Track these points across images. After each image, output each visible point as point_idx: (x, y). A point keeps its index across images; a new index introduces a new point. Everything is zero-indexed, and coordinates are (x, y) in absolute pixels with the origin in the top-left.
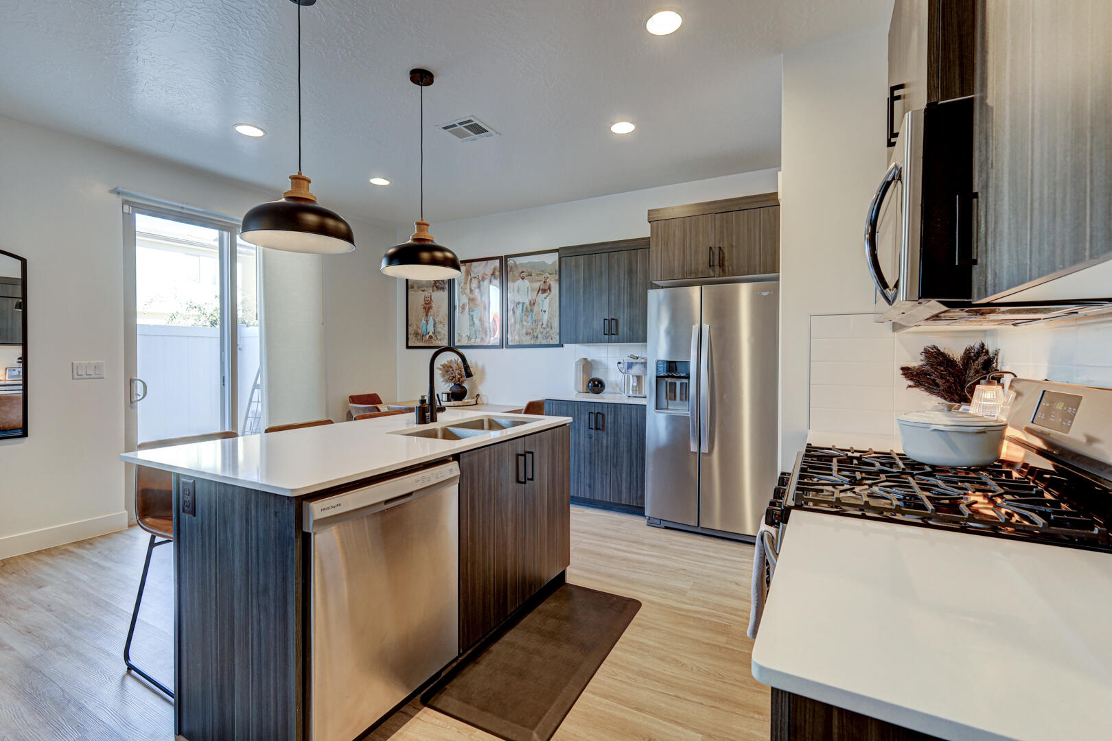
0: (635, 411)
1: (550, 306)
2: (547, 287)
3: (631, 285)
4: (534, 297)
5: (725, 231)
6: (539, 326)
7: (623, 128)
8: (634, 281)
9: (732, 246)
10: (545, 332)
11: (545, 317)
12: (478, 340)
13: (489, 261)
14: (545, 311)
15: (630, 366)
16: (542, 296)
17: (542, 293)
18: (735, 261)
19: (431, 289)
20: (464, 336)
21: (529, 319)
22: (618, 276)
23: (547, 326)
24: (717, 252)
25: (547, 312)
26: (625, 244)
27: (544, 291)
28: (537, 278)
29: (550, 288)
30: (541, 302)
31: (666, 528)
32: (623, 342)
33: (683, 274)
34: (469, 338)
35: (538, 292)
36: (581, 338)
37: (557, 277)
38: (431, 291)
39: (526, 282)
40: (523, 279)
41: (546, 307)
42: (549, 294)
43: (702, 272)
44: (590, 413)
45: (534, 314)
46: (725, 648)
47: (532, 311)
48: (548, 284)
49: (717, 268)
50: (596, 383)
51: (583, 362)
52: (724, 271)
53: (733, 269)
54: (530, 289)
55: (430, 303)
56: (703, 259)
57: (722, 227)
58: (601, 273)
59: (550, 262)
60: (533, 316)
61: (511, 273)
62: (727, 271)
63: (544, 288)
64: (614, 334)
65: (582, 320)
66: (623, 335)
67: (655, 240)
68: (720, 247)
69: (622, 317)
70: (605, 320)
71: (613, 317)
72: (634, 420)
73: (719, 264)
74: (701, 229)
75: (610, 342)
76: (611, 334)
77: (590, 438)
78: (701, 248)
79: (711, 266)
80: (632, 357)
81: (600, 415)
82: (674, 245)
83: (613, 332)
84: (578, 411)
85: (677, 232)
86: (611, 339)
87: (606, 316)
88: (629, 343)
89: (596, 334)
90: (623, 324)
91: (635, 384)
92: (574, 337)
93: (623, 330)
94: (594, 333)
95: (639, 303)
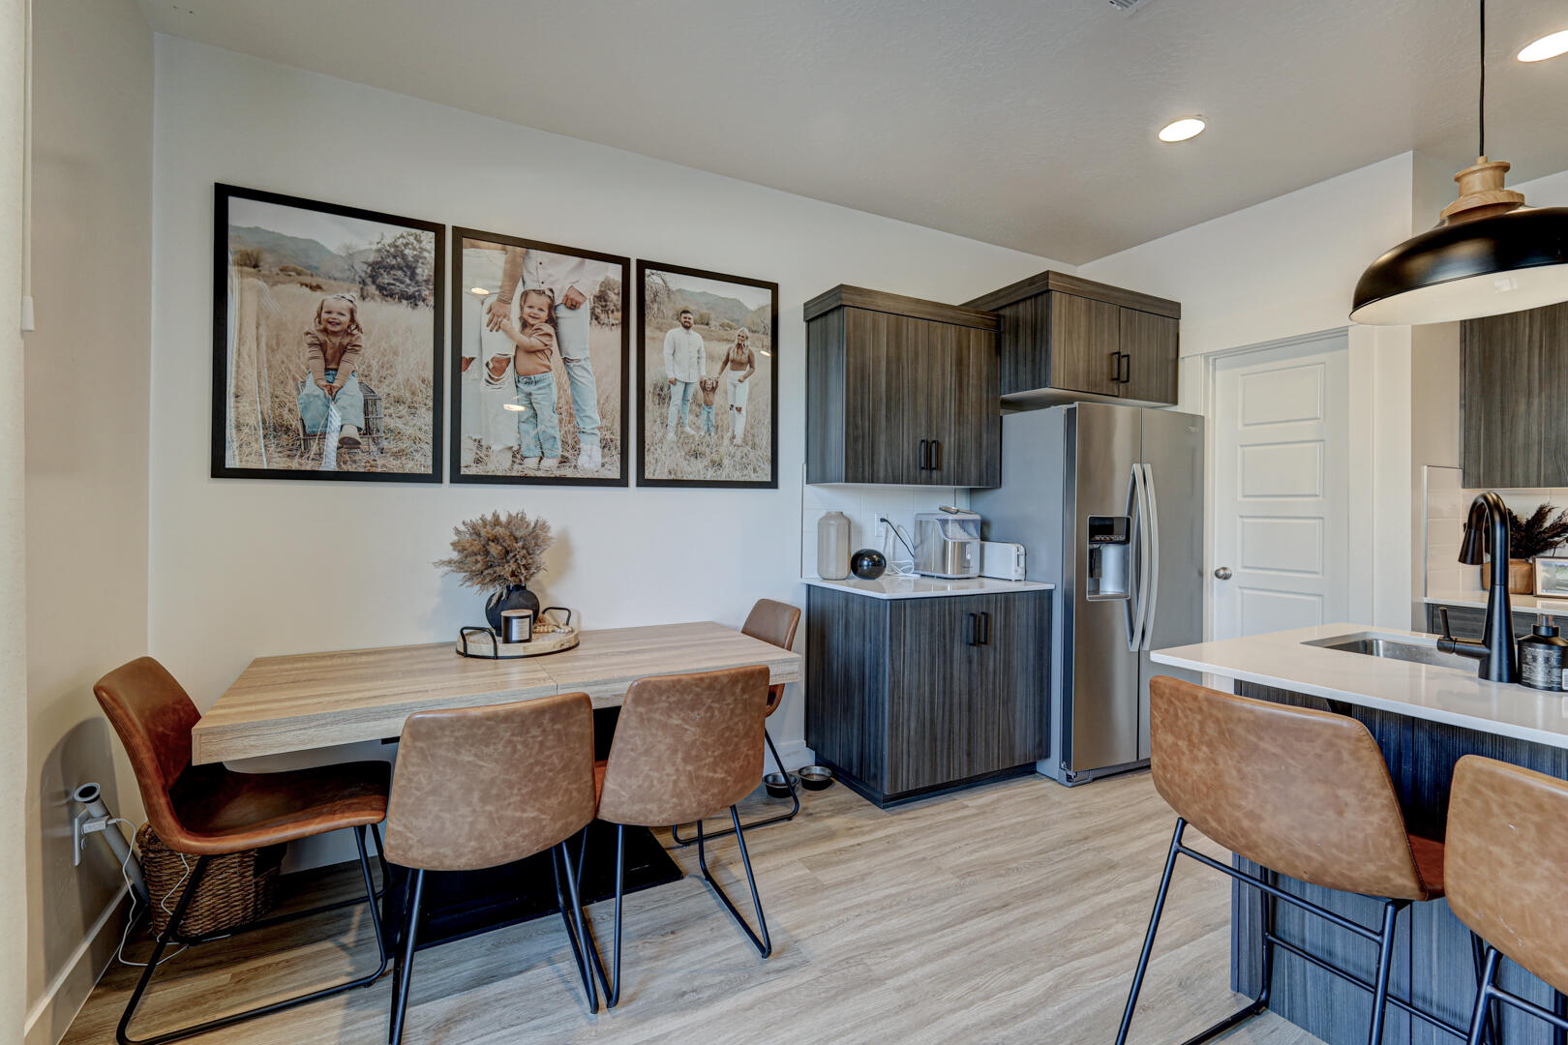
1: (750, 398)
2: (744, 358)
4: (715, 375)
5: (1129, 334)
6: (726, 442)
8: (965, 381)
9: (1135, 358)
10: (739, 455)
11: (740, 424)
12: (548, 463)
13: (587, 260)
14: (739, 410)
16: (732, 376)
17: (732, 369)
18: (1136, 378)
19: (357, 287)
20: (496, 448)
21: (702, 421)
22: (943, 366)
23: (745, 441)
25: (744, 411)
26: (951, 313)
27: (737, 365)
28: (722, 333)
29: (750, 361)
30: (730, 388)
31: (1096, 779)
33: (1087, 385)
34: (517, 455)
35: (725, 363)
36: (882, 474)
37: (768, 341)
38: (354, 294)
39: (695, 337)
40: (687, 328)
41: (742, 401)
42: (750, 374)
43: (1106, 387)
44: (970, 615)
45: (713, 412)
47: (709, 404)
48: (747, 352)
53: (1134, 389)
54: (704, 355)
55: (347, 333)
56: (1107, 368)
57: (1126, 327)
58: (917, 356)
59: (752, 306)
60: (712, 417)
61: (655, 306)
62: (1130, 390)
63: (738, 358)
64: (935, 469)
65: (883, 438)
66: (949, 471)
67: (1057, 321)
68: (1128, 356)
69: (947, 440)
70: (923, 441)
71: (934, 438)
72: (1031, 618)
73: (1125, 379)
74: (1106, 322)
75: (929, 482)
76: (931, 469)
77: (970, 662)
78: (1107, 351)
79: (1113, 379)
80: (946, 510)
81: (983, 617)
82: (1079, 337)
83: (933, 466)
84: (950, 614)
85: (1082, 318)
86: (931, 477)
87: (923, 435)
88: (957, 485)
89: (908, 466)
90: (950, 452)
91: (967, 558)
92: (869, 469)
93: (950, 463)
94: (904, 464)
95: (971, 419)
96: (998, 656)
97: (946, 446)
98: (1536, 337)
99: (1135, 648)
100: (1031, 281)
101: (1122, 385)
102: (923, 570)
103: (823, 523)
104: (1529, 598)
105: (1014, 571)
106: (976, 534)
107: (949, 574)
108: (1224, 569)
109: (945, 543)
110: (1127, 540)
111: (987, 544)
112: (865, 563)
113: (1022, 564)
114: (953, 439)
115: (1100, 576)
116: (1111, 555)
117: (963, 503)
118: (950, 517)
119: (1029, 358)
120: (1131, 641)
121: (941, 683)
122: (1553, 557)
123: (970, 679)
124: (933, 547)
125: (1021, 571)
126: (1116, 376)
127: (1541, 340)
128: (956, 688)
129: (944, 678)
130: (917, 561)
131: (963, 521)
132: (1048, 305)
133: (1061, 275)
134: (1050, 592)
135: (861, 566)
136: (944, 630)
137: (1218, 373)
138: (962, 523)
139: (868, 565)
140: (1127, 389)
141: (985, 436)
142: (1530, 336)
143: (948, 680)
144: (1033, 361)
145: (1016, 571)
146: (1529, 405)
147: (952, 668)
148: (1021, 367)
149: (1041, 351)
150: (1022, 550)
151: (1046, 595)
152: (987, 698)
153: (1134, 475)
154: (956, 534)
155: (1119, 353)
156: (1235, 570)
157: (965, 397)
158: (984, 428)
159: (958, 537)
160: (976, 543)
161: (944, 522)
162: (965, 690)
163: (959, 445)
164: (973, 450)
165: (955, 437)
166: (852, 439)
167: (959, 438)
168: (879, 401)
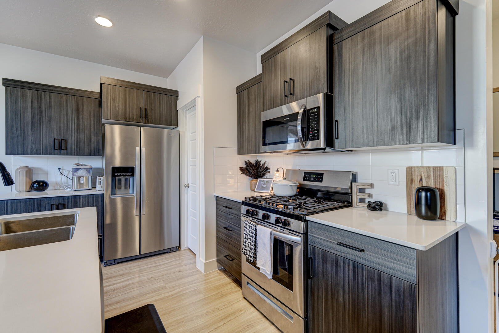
0: (91, 199)
3: (78, 119)
5: (148, 101)
7: (104, 22)
8: (81, 117)
9: (152, 109)
15: (77, 170)
18: (153, 117)
22: (67, 111)
24: (144, 111)
26: (72, 91)
31: (118, 263)
32: (71, 155)
33: (125, 118)
43: (136, 119)
44: (51, 205)
46: (206, 298)
49: (144, 119)
50: (41, 183)
51: (26, 169)
52: (148, 121)
53: (152, 121)
56: (136, 113)
57: (147, 98)
58: (51, 107)
62: (149, 121)
64: (64, 149)
65: (30, 138)
66: (72, 150)
69: (70, 138)
70: (56, 139)
71: (62, 138)
75: (61, 155)
76: (62, 150)
84: (38, 204)
86: (61, 153)
87: (55, 137)
88: (76, 155)
89: (46, 148)
90: (72, 143)
91: (82, 182)
92: (21, 150)
93: (71, 147)
94: (44, 148)
95: (85, 131)
97: (70, 141)
107: (74, 189)
114: (73, 138)
134: (102, 194)
135: (34, 187)
139: (36, 186)
157: (81, 122)
160: (89, 177)
163: (77, 141)
164: (86, 142)
165: (75, 137)
166: (10, 138)
167: (77, 138)
168: (27, 123)
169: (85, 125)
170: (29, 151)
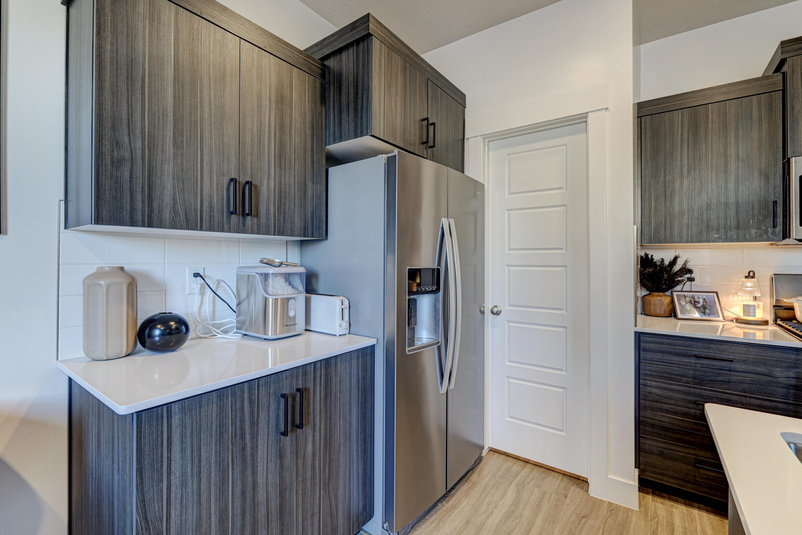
22: (260, 98)
26: (270, 42)
50: (173, 324)
64: (248, 215)
66: (268, 219)
67: (377, 68)
68: (434, 124)
69: (265, 182)
70: (232, 180)
71: (248, 179)
72: (354, 381)
73: (432, 145)
74: (418, 89)
75: (241, 229)
76: (244, 215)
77: (281, 456)
78: (419, 117)
79: (423, 143)
80: (270, 264)
81: (298, 394)
82: (397, 93)
83: (247, 212)
85: (399, 75)
86: (244, 225)
87: (233, 173)
88: (278, 235)
89: (211, 208)
90: (269, 197)
91: (291, 314)
92: (143, 207)
93: (268, 210)
94: (205, 207)
95: (295, 163)
96: (318, 434)
97: (264, 190)
98: (685, 135)
99: (443, 391)
100: (353, 26)
101: (429, 150)
102: (246, 330)
103: (90, 282)
104: (672, 320)
105: (338, 326)
106: (301, 287)
107: (270, 335)
108: (496, 306)
109: (266, 300)
110: (438, 289)
111: (314, 298)
112: (157, 332)
113: (346, 318)
114: (272, 183)
115: (416, 324)
116: (425, 303)
117: (294, 255)
118: (271, 270)
119: (352, 107)
120: (441, 383)
121: (238, 502)
122: (682, 291)
123: (281, 476)
124: (255, 304)
125: (345, 325)
126: (425, 140)
127: (688, 139)
128: (261, 496)
129: (243, 493)
130: (241, 318)
131: (289, 274)
132: (368, 52)
133: (380, 24)
134: (373, 347)
135: (151, 336)
136: (242, 428)
137: (490, 153)
138: (288, 277)
139: (162, 334)
140: (433, 152)
141: (309, 184)
142: (682, 135)
143: (248, 494)
144: (356, 109)
145: (340, 326)
146: (681, 183)
147: (254, 473)
148: (344, 116)
149: (362, 97)
150: (346, 303)
151: (369, 351)
152: (304, 489)
153: (442, 228)
154: (279, 288)
155: (427, 119)
156: (504, 307)
157: (287, 139)
158: (309, 176)
159: (280, 292)
160: (302, 298)
161: (266, 276)
162: (274, 493)
163: (280, 191)
164: (296, 198)
165: (275, 181)
166: (108, 161)
167: (280, 184)
168: (161, 115)
169: (296, 145)
170: (167, 215)
